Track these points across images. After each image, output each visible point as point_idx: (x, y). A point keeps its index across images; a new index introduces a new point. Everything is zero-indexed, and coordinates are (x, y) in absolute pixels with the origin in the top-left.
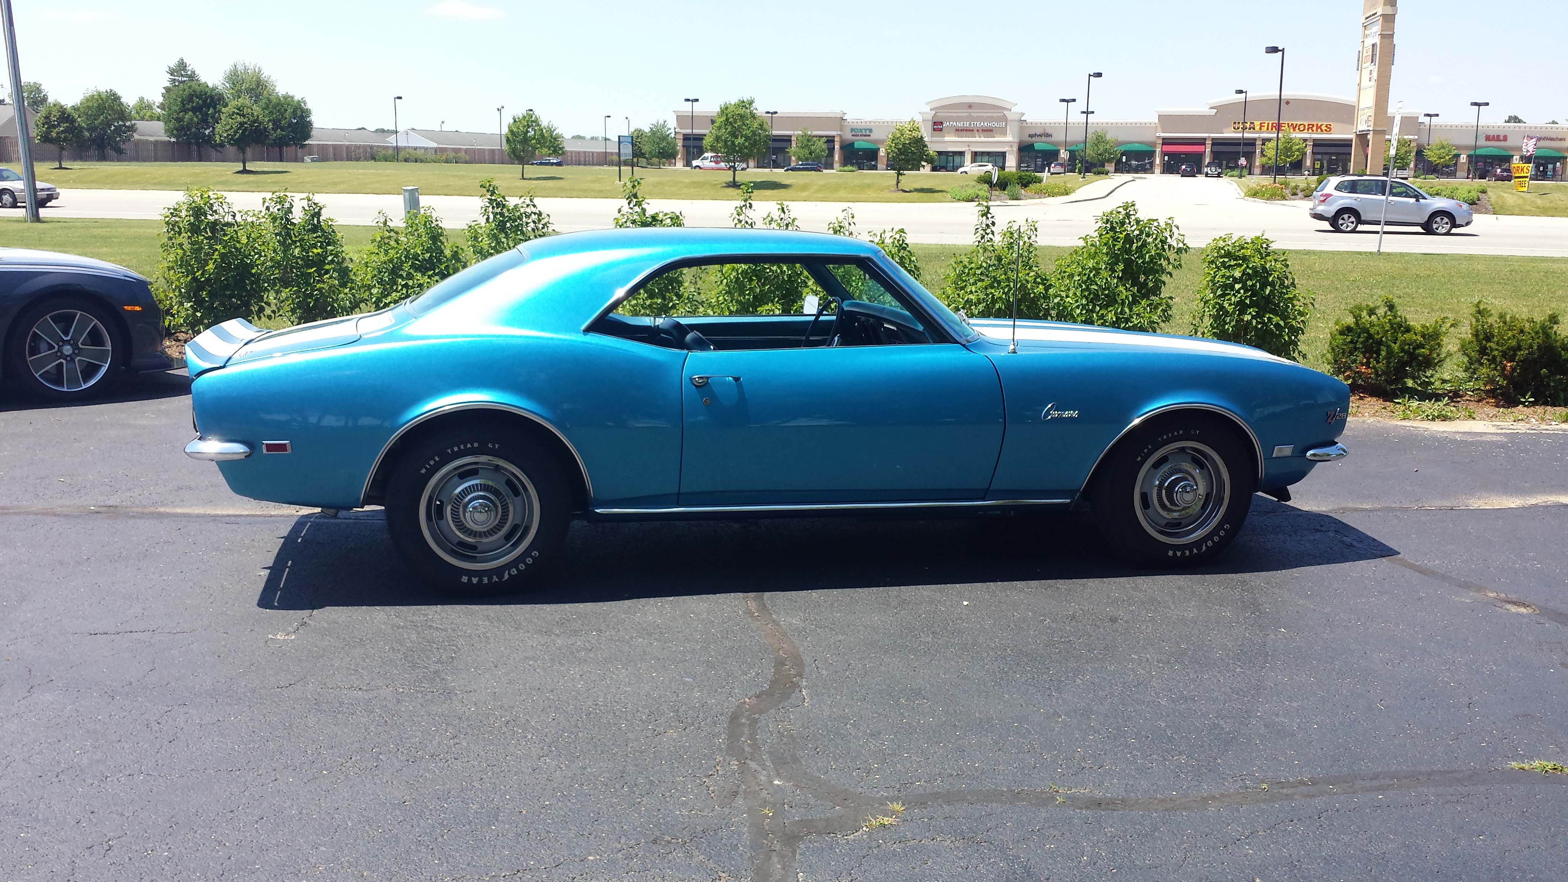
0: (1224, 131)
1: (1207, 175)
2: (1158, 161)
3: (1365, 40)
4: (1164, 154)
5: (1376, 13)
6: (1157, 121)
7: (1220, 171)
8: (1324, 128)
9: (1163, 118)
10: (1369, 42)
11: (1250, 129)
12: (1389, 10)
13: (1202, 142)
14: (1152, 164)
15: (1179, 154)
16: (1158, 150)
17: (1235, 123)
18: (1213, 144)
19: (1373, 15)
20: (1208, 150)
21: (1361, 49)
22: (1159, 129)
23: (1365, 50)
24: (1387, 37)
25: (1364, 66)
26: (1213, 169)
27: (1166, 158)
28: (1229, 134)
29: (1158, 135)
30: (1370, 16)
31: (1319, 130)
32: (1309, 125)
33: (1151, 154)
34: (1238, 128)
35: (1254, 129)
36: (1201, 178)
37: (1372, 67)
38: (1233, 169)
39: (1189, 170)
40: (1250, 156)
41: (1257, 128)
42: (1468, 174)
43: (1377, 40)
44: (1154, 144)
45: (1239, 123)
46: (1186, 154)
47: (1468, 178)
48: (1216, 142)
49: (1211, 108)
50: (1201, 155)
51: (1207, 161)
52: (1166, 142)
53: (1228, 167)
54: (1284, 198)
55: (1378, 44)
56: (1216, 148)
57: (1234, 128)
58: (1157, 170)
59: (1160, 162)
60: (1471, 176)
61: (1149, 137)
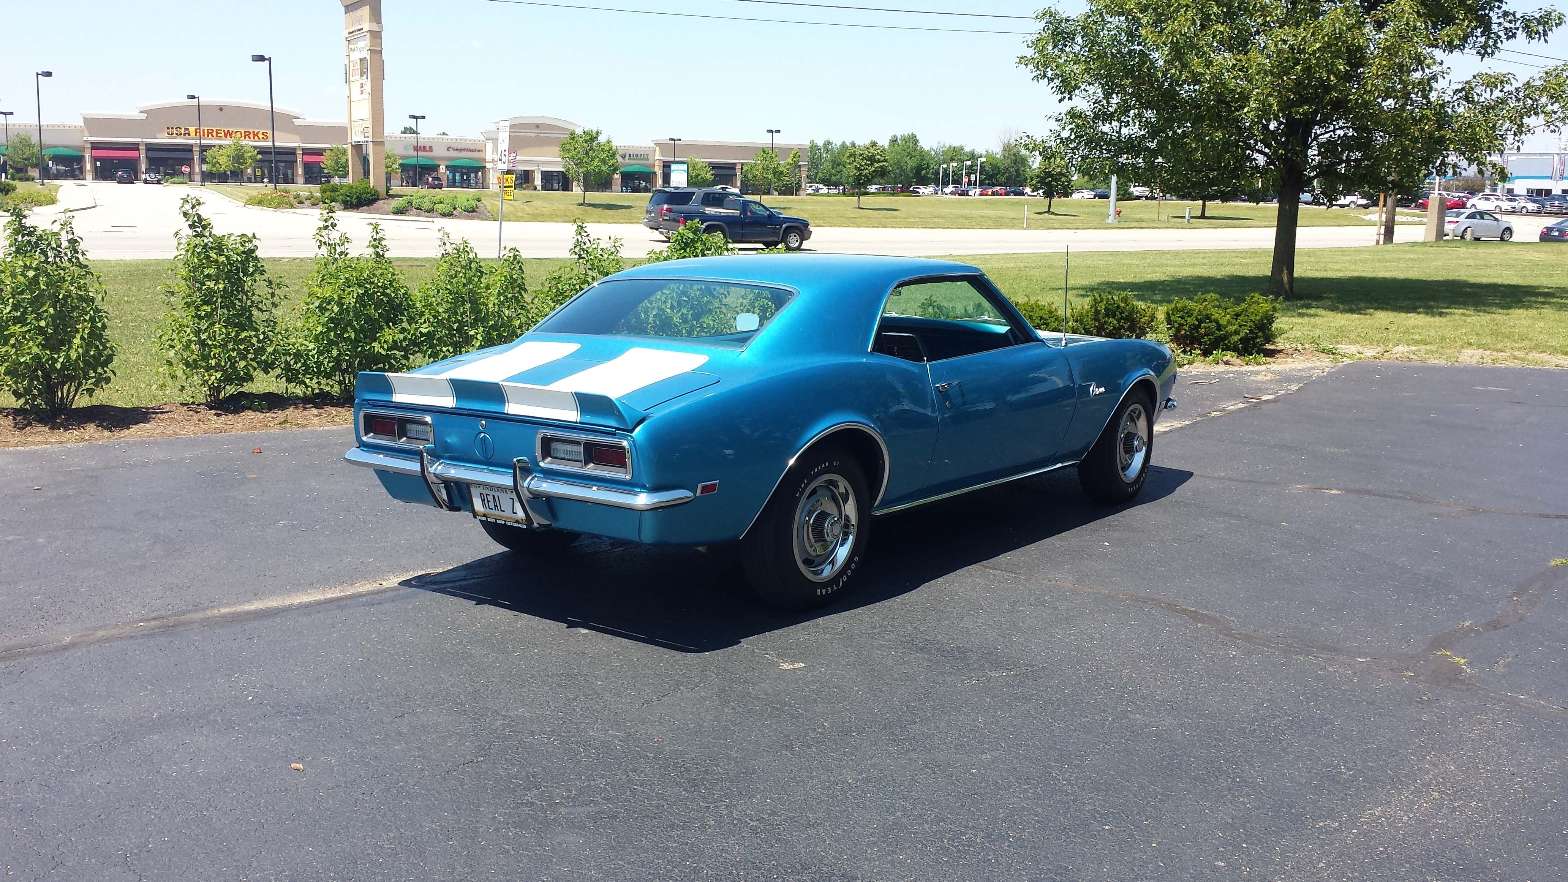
0: (158, 136)
1: (146, 182)
2: (88, 167)
3: (351, 54)
4: (95, 159)
5: (362, 29)
6: (82, 124)
7: (159, 177)
8: (261, 136)
9: (90, 122)
10: (356, 56)
11: (185, 134)
12: (375, 27)
13: (135, 147)
14: (82, 170)
15: (112, 159)
16: (87, 156)
17: (168, 128)
18: (147, 150)
19: (358, 30)
20: (143, 156)
21: (347, 62)
22: (86, 132)
23: (351, 63)
24: (376, 52)
25: (352, 79)
26: (153, 175)
27: (98, 163)
28: (163, 139)
29: (85, 138)
30: (355, 31)
31: (256, 138)
32: (245, 132)
33: (80, 159)
34: (172, 134)
35: (189, 135)
36: (139, 186)
37: (363, 80)
38: (172, 175)
39: (125, 176)
40: (189, 162)
41: (193, 134)
42: (402, 182)
43: (366, 54)
44: (82, 149)
45: (172, 128)
46: (119, 159)
47: (402, 186)
48: (150, 148)
49: (141, 112)
50: (137, 160)
51: (143, 167)
52: (95, 146)
53: (166, 174)
54: (292, 206)
55: (368, 58)
56: (151, 154)
57: (168, 134)
58: (89, 176)
59: (91, 168)
60: (404, 184)
61: (76, 141)
